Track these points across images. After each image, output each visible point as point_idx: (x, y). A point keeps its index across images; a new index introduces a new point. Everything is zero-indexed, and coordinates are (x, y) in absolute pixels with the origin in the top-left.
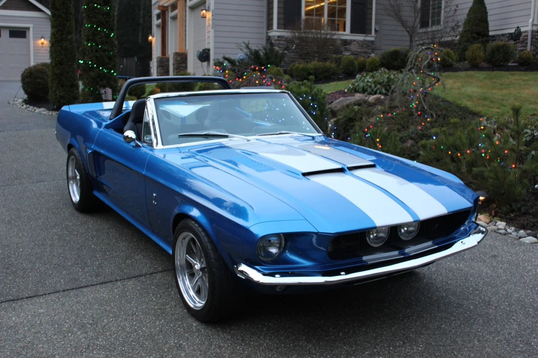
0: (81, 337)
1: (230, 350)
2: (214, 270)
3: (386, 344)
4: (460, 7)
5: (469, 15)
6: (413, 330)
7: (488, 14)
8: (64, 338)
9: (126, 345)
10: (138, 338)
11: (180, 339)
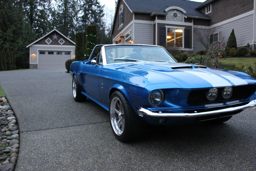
0: (63, 146)
1: (135, 155)
2: (127, 113)
3: (217, 153)
4: (225, 38)
5: (229, 40)
6: (230, 147)
7: (236, 39)
8: (55, 146)
9: (83, 150)
10: (90, 148)
11: (110, 149)
